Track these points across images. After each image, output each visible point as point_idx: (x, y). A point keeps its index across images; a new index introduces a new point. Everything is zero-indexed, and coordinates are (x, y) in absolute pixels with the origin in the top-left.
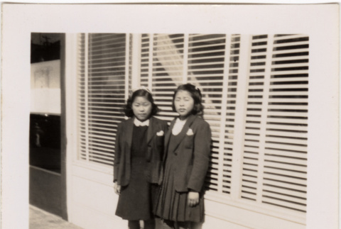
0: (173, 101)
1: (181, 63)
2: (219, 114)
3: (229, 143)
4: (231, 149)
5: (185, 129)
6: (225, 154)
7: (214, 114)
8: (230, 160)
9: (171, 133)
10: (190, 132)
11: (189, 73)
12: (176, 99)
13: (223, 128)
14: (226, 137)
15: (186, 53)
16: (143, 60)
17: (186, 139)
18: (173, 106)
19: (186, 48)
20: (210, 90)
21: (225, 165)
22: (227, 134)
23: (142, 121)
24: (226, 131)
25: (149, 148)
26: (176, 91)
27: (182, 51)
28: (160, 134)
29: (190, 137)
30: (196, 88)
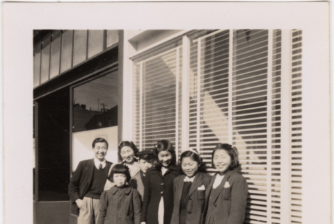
0: (212, 158)
1: (227, 124)
2: (266, 169)
3: (276, 196)
4: (279, 202)
5: (223, 183)
6: (273, 207)
7: (259, 169)
8: (279, 213)
9: (212, 187)
10: (227, 185)
11: (234, 133)
12: (215, 157)
13: (269, 182)
14: (273, 191)
15: (230, 116)
16: (191, 124)
17: (224, 191)
18: (212, 163)
19: (230, 112)
20: (254, 147)
21: (273, 218)
22: (273, 188)
23: (190, 177)
24: (273, 185)
25: (190, 201)
26: (214, 150)
27: (227, 115)
28: (202, 188)
29: (227, 189)
30: (232, 147)
